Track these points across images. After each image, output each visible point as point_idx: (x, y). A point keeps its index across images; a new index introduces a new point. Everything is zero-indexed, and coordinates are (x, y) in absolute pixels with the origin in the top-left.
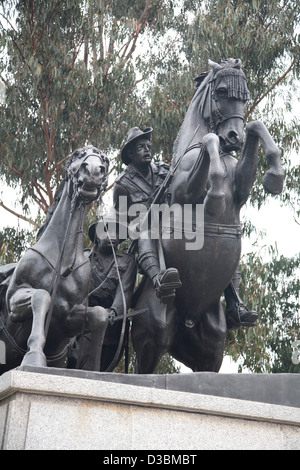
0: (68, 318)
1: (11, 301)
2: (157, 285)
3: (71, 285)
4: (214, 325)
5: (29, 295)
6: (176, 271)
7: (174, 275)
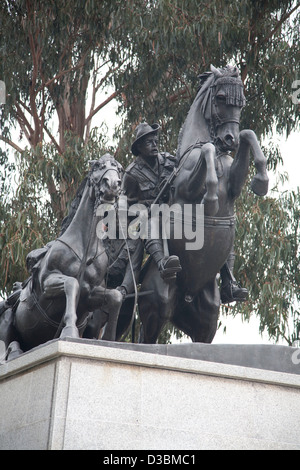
0: (90, 297)
1: (45, 283)
2: (160, 269)
3: (92, 271)
4: (209, 300)
5: (61, 281)
6: (177, 258)
7: (175, 261)
